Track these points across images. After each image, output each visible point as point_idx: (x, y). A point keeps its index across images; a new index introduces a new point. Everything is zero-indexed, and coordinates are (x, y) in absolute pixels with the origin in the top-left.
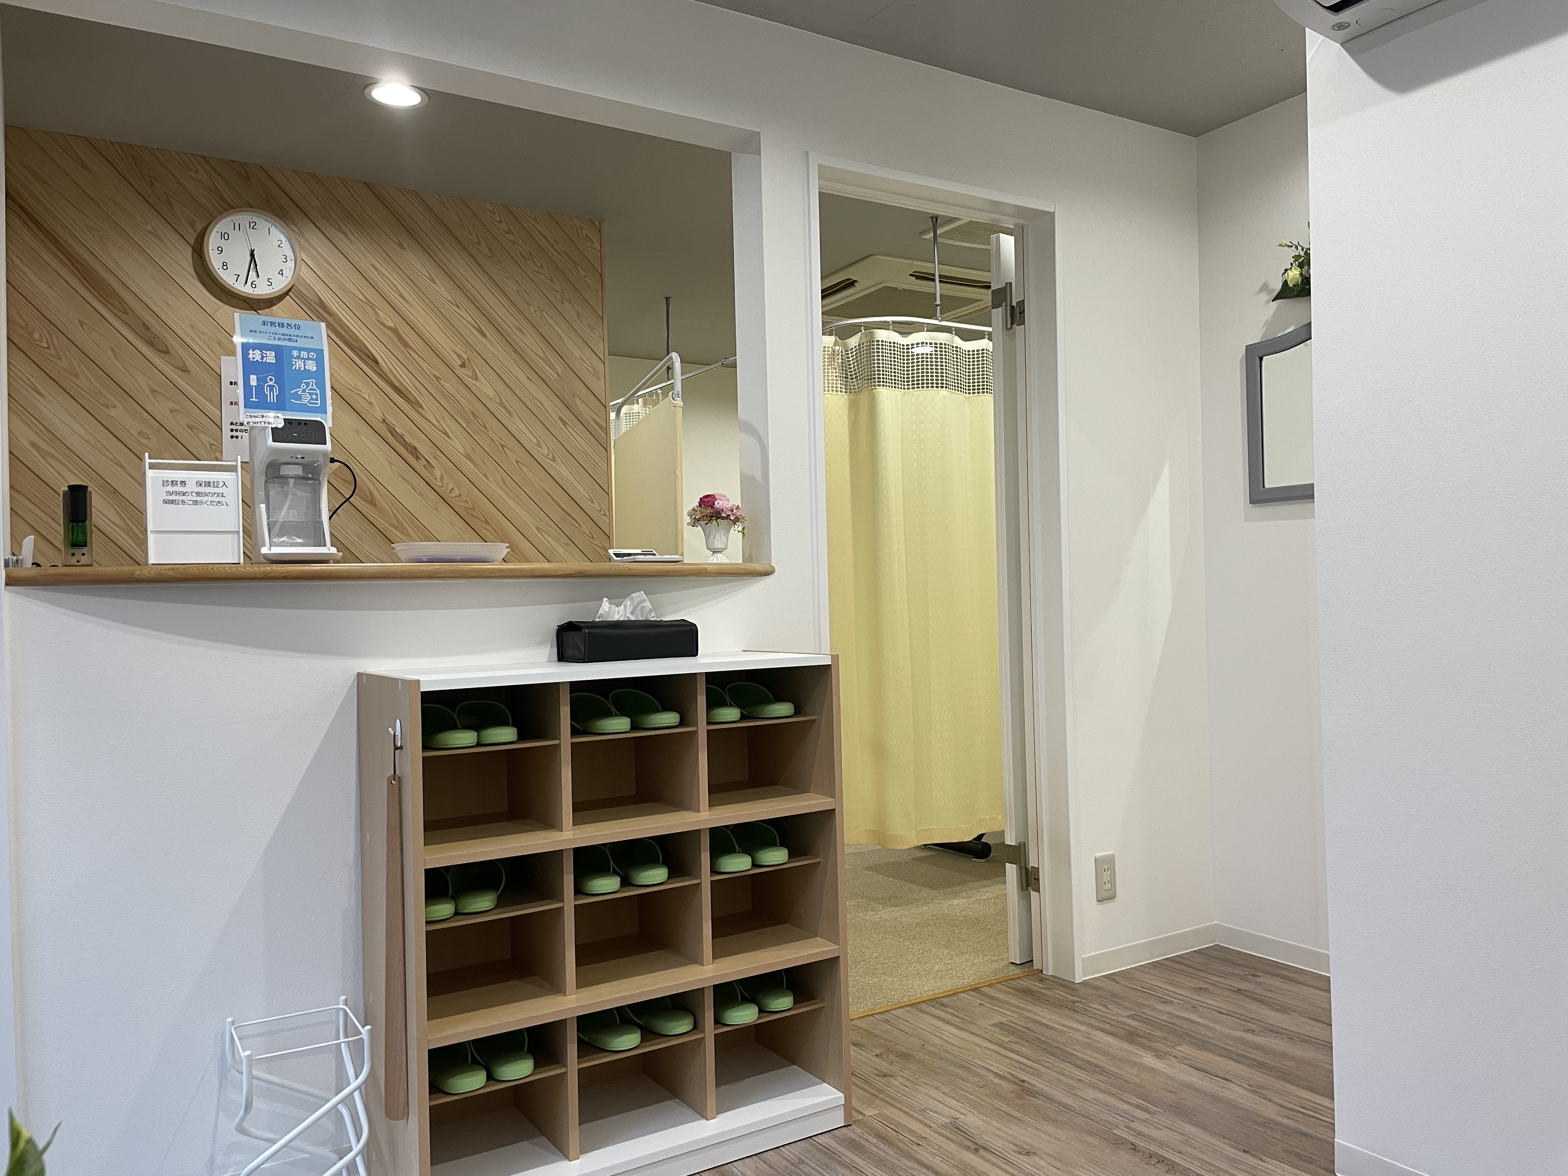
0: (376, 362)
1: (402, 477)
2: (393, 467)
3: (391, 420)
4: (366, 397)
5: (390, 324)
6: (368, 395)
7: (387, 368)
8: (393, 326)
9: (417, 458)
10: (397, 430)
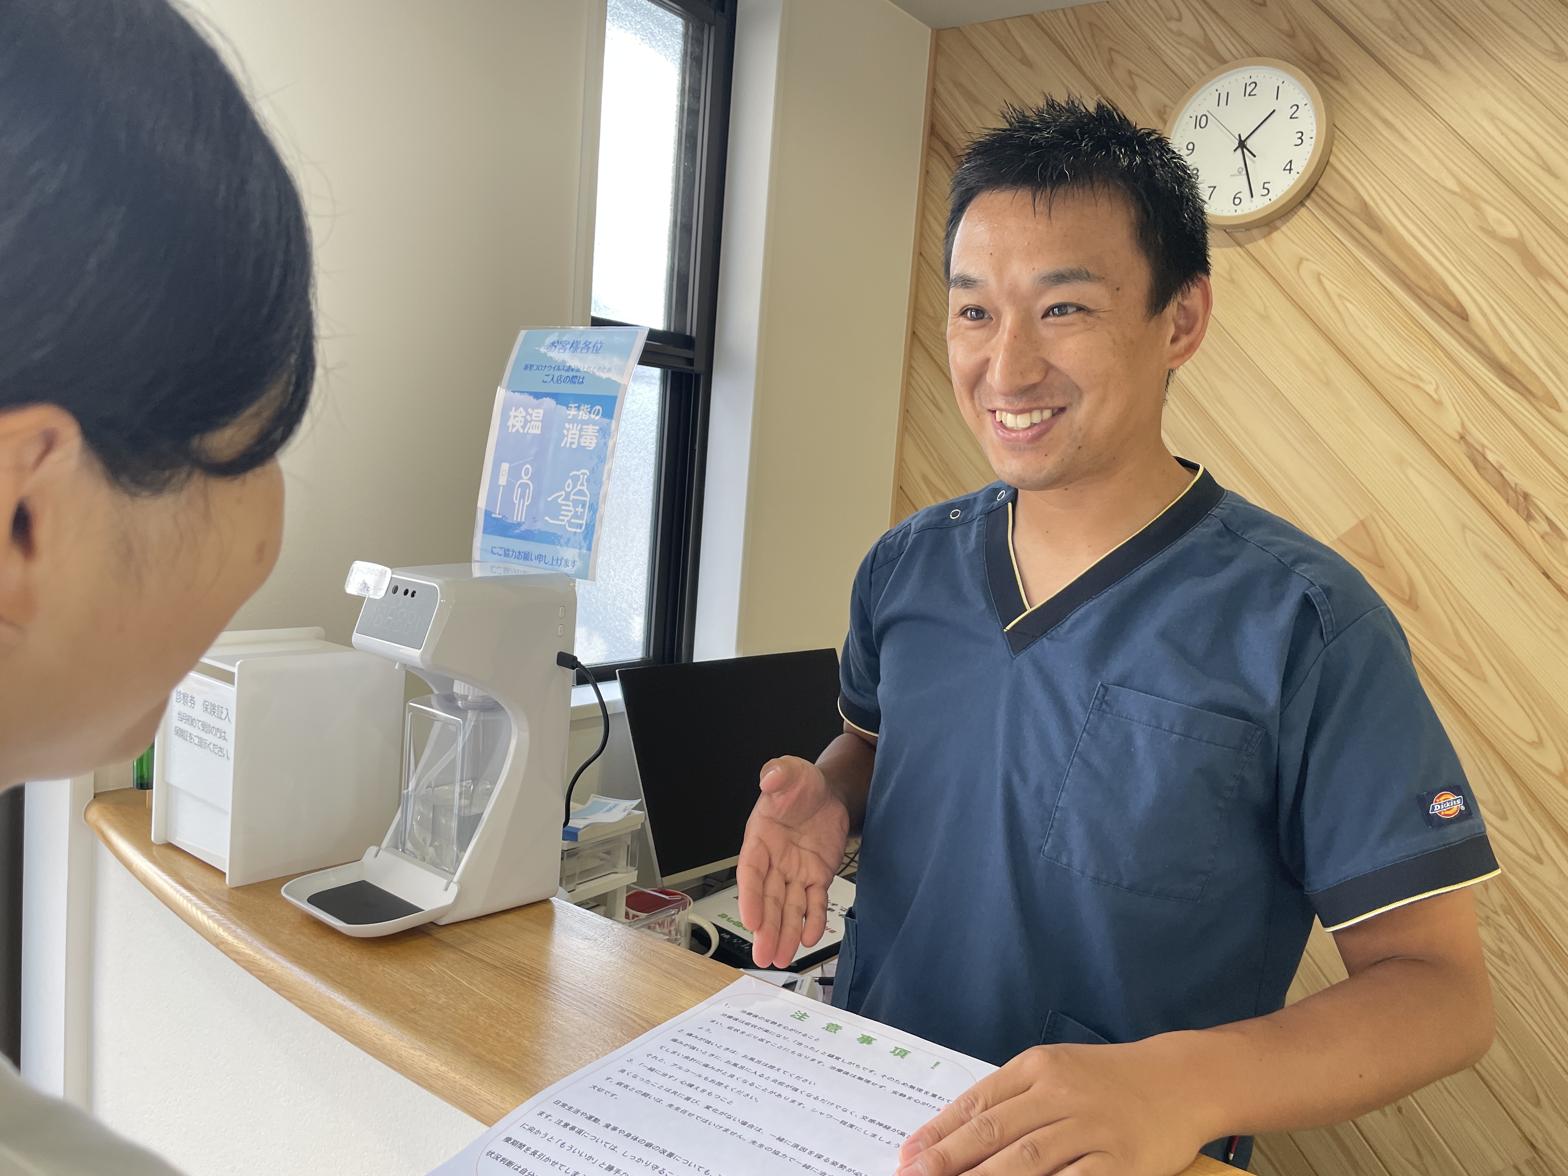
0: (1464, 316)
1: (1486, 556)
2: (1468, 534)
3: (1478, 435)
4: (1430, 389)
5: (1510, 231)
6: (1434, 385)
7: (1485, 326)
8: (1515, 234)
9: (1529, 518)
10: (1491, 457)
